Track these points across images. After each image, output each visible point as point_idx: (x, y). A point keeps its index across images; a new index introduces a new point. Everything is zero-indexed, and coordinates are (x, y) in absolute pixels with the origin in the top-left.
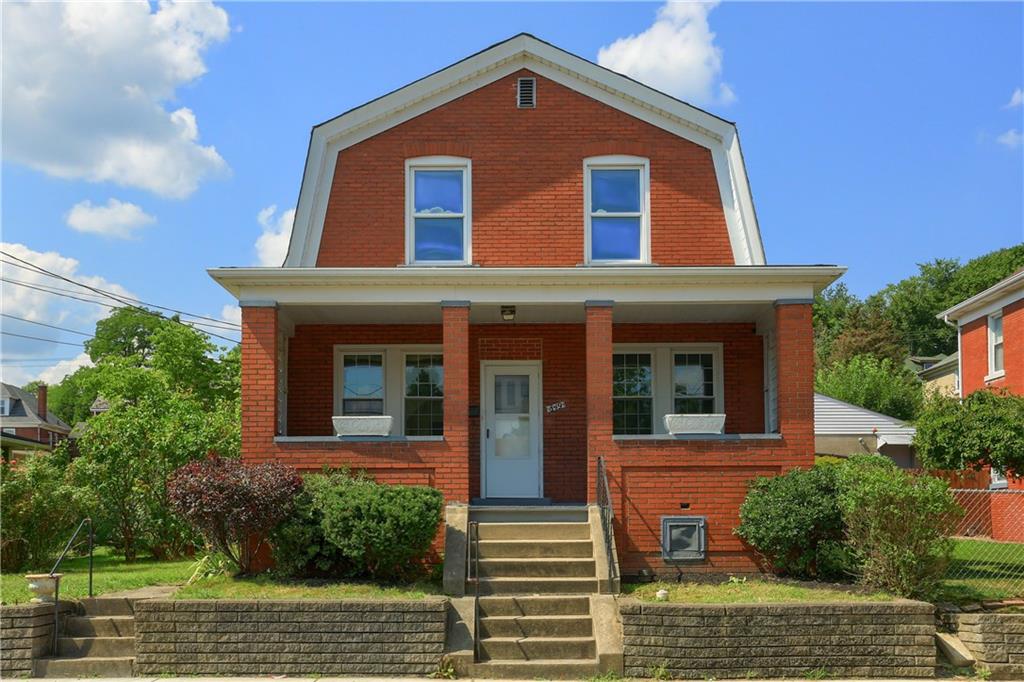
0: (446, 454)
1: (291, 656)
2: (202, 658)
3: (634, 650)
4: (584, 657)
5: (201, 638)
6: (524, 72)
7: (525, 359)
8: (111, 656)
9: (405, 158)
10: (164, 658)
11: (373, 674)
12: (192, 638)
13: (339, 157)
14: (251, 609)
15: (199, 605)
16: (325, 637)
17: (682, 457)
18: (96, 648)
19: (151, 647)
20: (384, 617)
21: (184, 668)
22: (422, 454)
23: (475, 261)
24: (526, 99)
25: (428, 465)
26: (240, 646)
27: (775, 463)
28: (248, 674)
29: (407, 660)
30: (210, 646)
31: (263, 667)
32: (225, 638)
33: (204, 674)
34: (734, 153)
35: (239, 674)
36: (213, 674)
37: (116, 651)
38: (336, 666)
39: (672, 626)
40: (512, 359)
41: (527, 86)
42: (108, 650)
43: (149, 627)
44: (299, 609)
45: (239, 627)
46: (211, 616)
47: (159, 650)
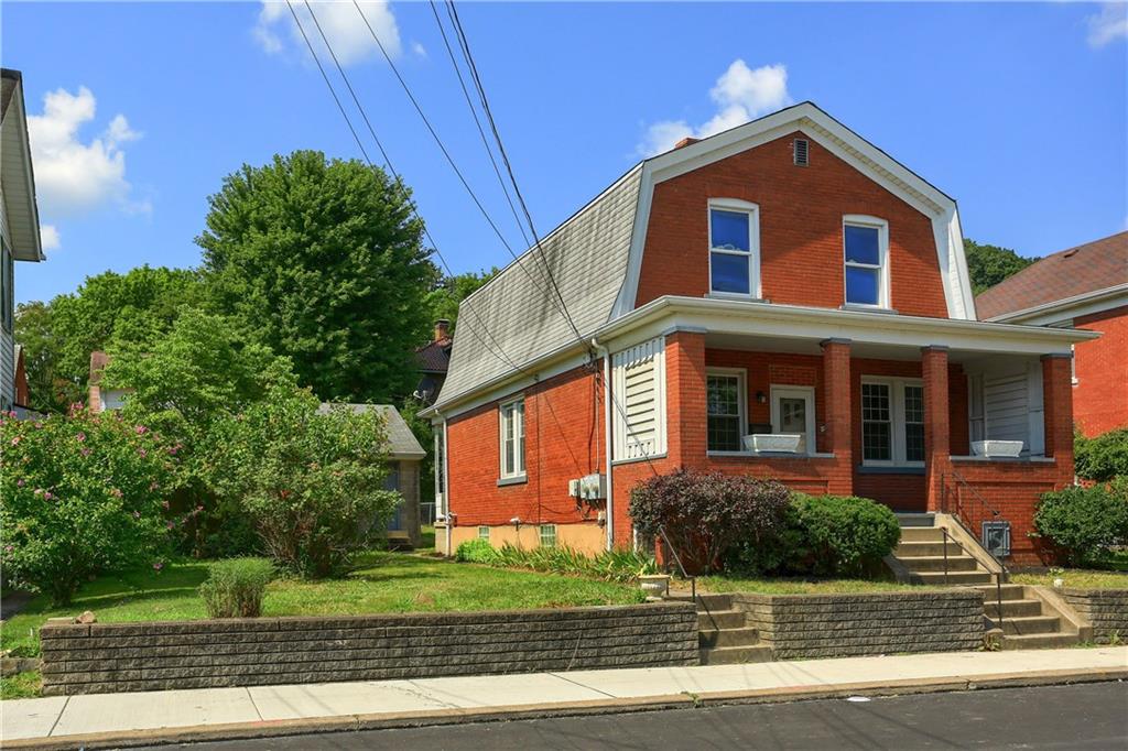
0: (835, 469)
1: (886, 638)
2: (823, 643)
3: (1098, 624)
4: (1054, 631)
5: (822, 626)
6: (799, 134)
7: (803, 385)
8: (733, 645)
9: (708, 197)
10: (797, 644)
11: (940, 651)
12: (815, 626)
13: (655, 189)
14: (858, 600)
15: (820, 598)
16: (908, 622)
17: (994, 475)
18: (721, 639)
19: (786, 635)
20: (946, 605)
21: (811, 652)
22: (819, 469)
23: (765, 297)
24: (801, 159)
25: (822, 479)
26: (851, 631)
27: (1050, 481)
28: (856, 655)
29: (962, 638)
30: (829, 633)
31: (866, 649)
32: (840, 626)
33: (825, 657)
34: (954, 225)
35: (850, 655)
36: (832, 656)
37: (736, 641)
38: (916, 645)
39: (1120, 605)
40: (793, 384)
41: (801, 145)
42: (731, 641)
43: (783, 618)
44: (890, 600)
45: (850, 616)
46: (830, 607)
47: (792, 637)
